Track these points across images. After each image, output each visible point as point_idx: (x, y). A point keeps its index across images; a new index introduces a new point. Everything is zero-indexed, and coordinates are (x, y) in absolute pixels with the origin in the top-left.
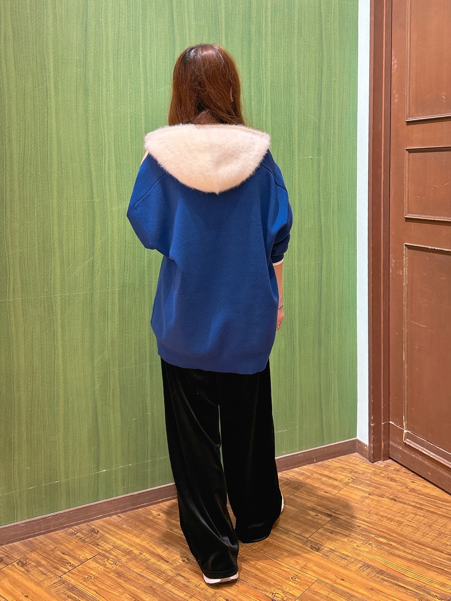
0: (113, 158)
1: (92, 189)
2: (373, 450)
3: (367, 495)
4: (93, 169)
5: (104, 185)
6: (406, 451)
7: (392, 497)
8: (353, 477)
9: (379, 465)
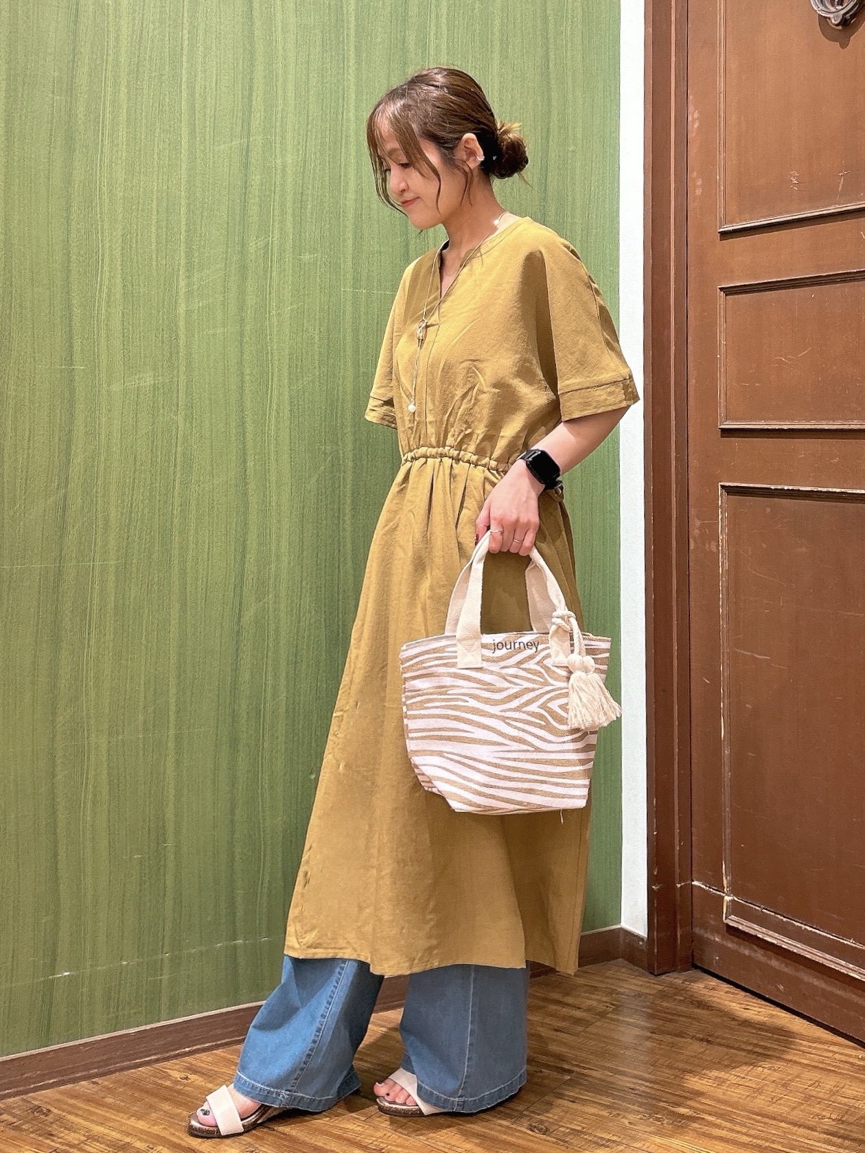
0: (119, 281)
1: (72, 343)
2: (657, 947)
3: (649, 1034)
4: (76, 301)
5: (95, 337)
6: (730, 945)
7: (701, 1036)
8: (614, 1002)
9: (672, 979)
